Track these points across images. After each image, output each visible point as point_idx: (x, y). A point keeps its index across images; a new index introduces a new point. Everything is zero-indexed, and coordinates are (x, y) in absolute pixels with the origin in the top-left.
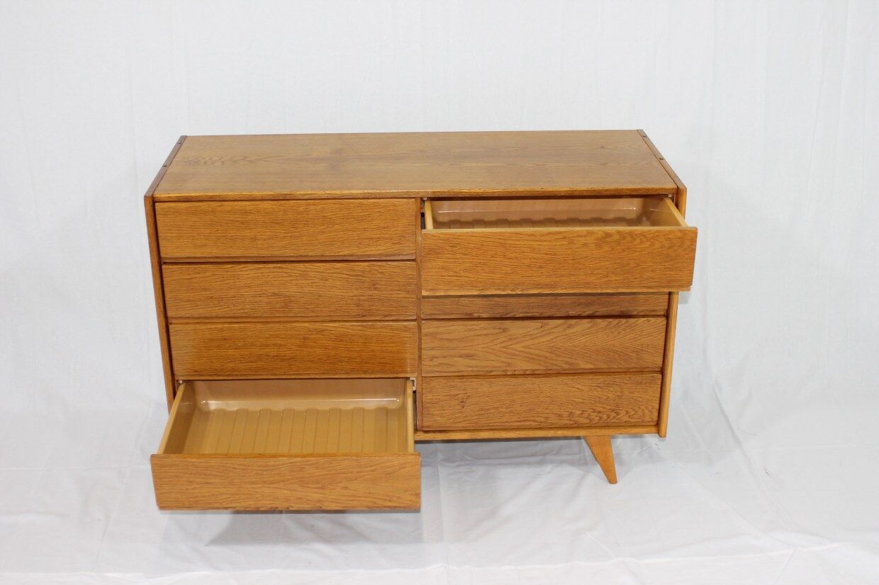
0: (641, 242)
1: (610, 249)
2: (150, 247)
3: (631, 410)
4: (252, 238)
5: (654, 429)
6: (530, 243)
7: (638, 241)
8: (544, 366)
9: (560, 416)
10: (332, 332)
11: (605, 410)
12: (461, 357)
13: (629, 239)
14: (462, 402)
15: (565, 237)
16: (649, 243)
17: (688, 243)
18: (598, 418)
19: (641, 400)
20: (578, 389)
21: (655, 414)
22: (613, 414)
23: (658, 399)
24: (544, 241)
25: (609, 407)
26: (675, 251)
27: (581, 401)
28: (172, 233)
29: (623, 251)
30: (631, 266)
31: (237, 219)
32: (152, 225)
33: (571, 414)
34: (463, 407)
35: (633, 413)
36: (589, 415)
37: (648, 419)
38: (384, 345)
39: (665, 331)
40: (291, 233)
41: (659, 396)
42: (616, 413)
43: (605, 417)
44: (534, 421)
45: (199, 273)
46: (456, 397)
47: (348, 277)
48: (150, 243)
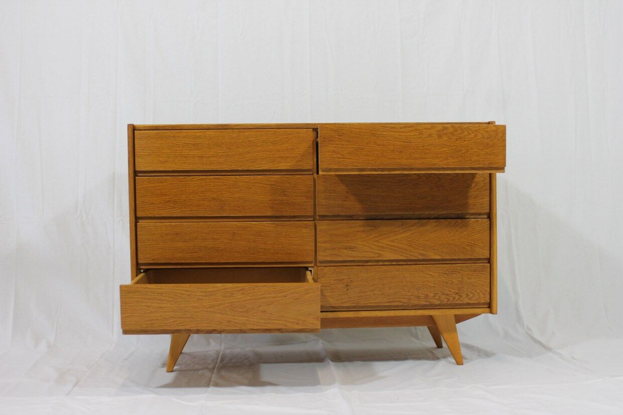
0: (469, 134)
1: (447, 139)
2: (129, 161)
3: (470, 294)
4: (200, 157)
5: (488, 310)
6: (393, 133)
7: (466, 133)
8: (405, 257)
9: (419, 297)
10: (254, 229)
11: (451, 293)
12: (345, 249)
13: (460, 131)
14: (347, 286)
15: (416, 130)
16: (474, 134)
17: (500, 135)
18: (446, 300)
19: (476, 284)
20: (431, 275)
21: (488, 297)
22: (457, 297)
23: (489, 284)
24: (402, 132)
25: (453, 291)
26: (492, 140)
27: (433, 285)
28: (144, 153)
29: (457, 140)
30: (463, 151)
31: (190, 142)
32: (131, 145)
33: (427, 296)
34: (348, 290)
35: (471, 295)
36: (440, 297)
37: (482, 301)
38: (291, 239)
39: (489, 229)
40: (227, 152)
41: (489, 281)
42: (459, 295)
43: (451, 299)
44: (400, 302)
45: (161, 183)
46: (342, 282)
47: (265, 186)
48: (129, 159)
